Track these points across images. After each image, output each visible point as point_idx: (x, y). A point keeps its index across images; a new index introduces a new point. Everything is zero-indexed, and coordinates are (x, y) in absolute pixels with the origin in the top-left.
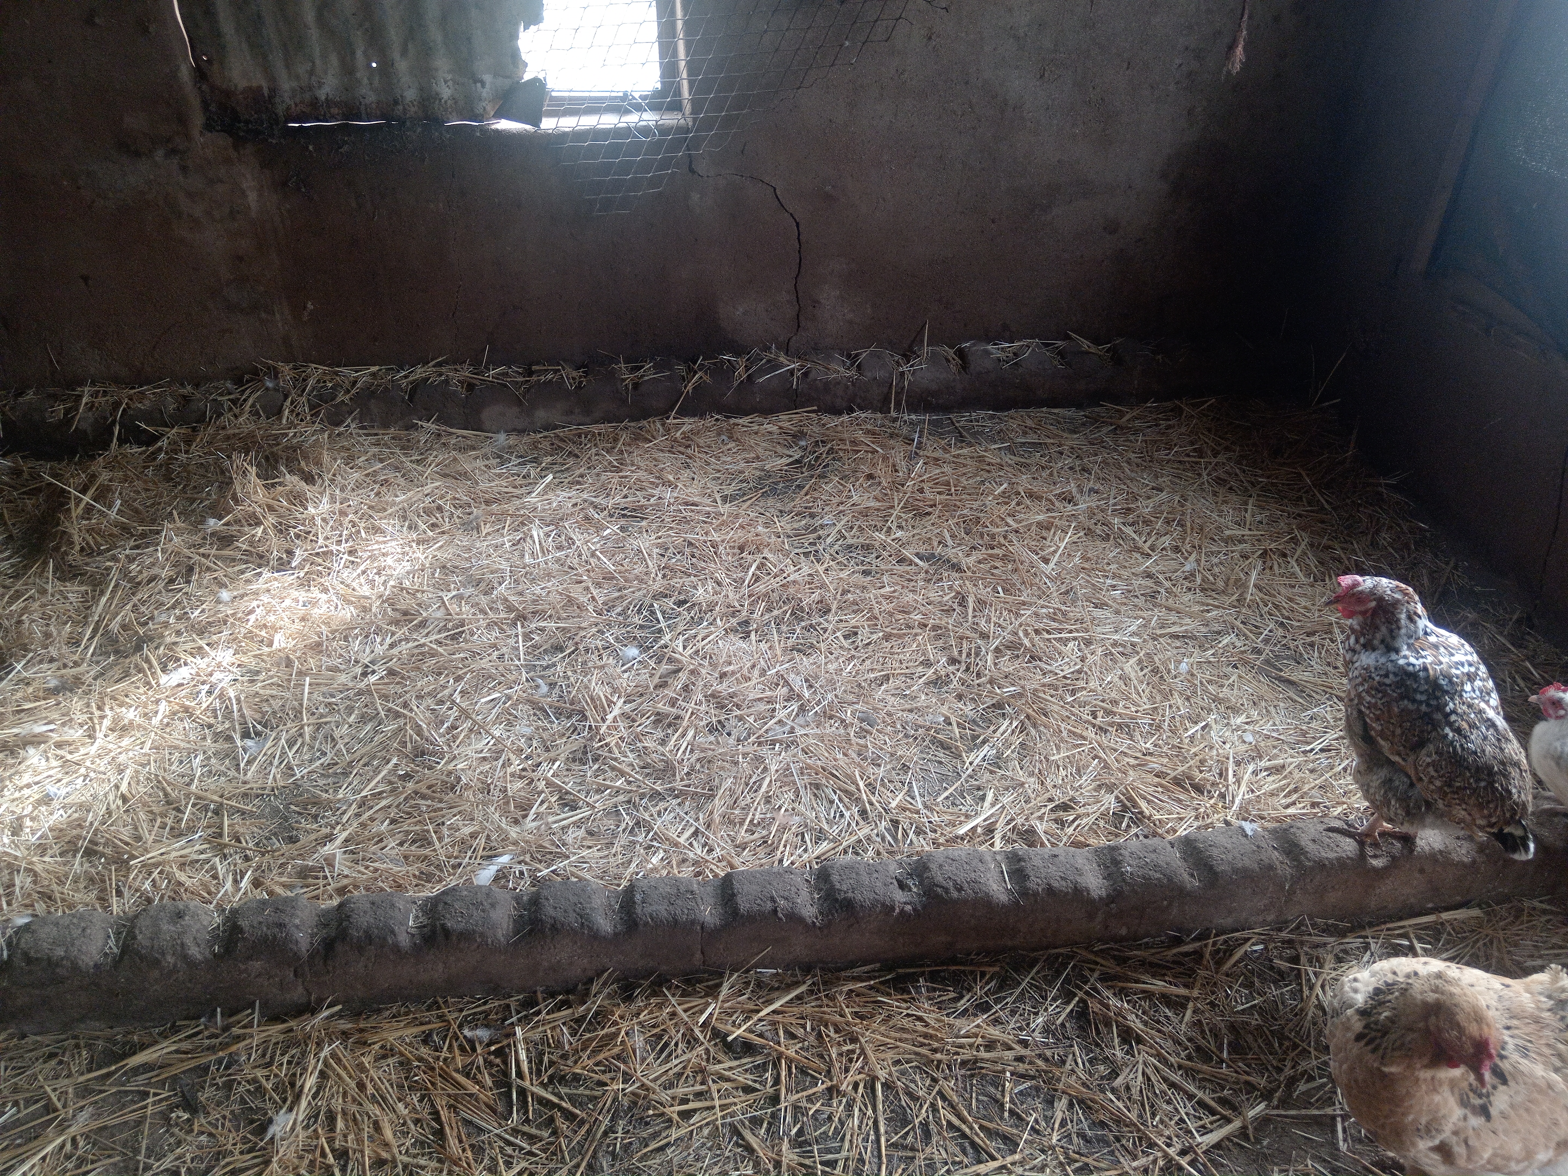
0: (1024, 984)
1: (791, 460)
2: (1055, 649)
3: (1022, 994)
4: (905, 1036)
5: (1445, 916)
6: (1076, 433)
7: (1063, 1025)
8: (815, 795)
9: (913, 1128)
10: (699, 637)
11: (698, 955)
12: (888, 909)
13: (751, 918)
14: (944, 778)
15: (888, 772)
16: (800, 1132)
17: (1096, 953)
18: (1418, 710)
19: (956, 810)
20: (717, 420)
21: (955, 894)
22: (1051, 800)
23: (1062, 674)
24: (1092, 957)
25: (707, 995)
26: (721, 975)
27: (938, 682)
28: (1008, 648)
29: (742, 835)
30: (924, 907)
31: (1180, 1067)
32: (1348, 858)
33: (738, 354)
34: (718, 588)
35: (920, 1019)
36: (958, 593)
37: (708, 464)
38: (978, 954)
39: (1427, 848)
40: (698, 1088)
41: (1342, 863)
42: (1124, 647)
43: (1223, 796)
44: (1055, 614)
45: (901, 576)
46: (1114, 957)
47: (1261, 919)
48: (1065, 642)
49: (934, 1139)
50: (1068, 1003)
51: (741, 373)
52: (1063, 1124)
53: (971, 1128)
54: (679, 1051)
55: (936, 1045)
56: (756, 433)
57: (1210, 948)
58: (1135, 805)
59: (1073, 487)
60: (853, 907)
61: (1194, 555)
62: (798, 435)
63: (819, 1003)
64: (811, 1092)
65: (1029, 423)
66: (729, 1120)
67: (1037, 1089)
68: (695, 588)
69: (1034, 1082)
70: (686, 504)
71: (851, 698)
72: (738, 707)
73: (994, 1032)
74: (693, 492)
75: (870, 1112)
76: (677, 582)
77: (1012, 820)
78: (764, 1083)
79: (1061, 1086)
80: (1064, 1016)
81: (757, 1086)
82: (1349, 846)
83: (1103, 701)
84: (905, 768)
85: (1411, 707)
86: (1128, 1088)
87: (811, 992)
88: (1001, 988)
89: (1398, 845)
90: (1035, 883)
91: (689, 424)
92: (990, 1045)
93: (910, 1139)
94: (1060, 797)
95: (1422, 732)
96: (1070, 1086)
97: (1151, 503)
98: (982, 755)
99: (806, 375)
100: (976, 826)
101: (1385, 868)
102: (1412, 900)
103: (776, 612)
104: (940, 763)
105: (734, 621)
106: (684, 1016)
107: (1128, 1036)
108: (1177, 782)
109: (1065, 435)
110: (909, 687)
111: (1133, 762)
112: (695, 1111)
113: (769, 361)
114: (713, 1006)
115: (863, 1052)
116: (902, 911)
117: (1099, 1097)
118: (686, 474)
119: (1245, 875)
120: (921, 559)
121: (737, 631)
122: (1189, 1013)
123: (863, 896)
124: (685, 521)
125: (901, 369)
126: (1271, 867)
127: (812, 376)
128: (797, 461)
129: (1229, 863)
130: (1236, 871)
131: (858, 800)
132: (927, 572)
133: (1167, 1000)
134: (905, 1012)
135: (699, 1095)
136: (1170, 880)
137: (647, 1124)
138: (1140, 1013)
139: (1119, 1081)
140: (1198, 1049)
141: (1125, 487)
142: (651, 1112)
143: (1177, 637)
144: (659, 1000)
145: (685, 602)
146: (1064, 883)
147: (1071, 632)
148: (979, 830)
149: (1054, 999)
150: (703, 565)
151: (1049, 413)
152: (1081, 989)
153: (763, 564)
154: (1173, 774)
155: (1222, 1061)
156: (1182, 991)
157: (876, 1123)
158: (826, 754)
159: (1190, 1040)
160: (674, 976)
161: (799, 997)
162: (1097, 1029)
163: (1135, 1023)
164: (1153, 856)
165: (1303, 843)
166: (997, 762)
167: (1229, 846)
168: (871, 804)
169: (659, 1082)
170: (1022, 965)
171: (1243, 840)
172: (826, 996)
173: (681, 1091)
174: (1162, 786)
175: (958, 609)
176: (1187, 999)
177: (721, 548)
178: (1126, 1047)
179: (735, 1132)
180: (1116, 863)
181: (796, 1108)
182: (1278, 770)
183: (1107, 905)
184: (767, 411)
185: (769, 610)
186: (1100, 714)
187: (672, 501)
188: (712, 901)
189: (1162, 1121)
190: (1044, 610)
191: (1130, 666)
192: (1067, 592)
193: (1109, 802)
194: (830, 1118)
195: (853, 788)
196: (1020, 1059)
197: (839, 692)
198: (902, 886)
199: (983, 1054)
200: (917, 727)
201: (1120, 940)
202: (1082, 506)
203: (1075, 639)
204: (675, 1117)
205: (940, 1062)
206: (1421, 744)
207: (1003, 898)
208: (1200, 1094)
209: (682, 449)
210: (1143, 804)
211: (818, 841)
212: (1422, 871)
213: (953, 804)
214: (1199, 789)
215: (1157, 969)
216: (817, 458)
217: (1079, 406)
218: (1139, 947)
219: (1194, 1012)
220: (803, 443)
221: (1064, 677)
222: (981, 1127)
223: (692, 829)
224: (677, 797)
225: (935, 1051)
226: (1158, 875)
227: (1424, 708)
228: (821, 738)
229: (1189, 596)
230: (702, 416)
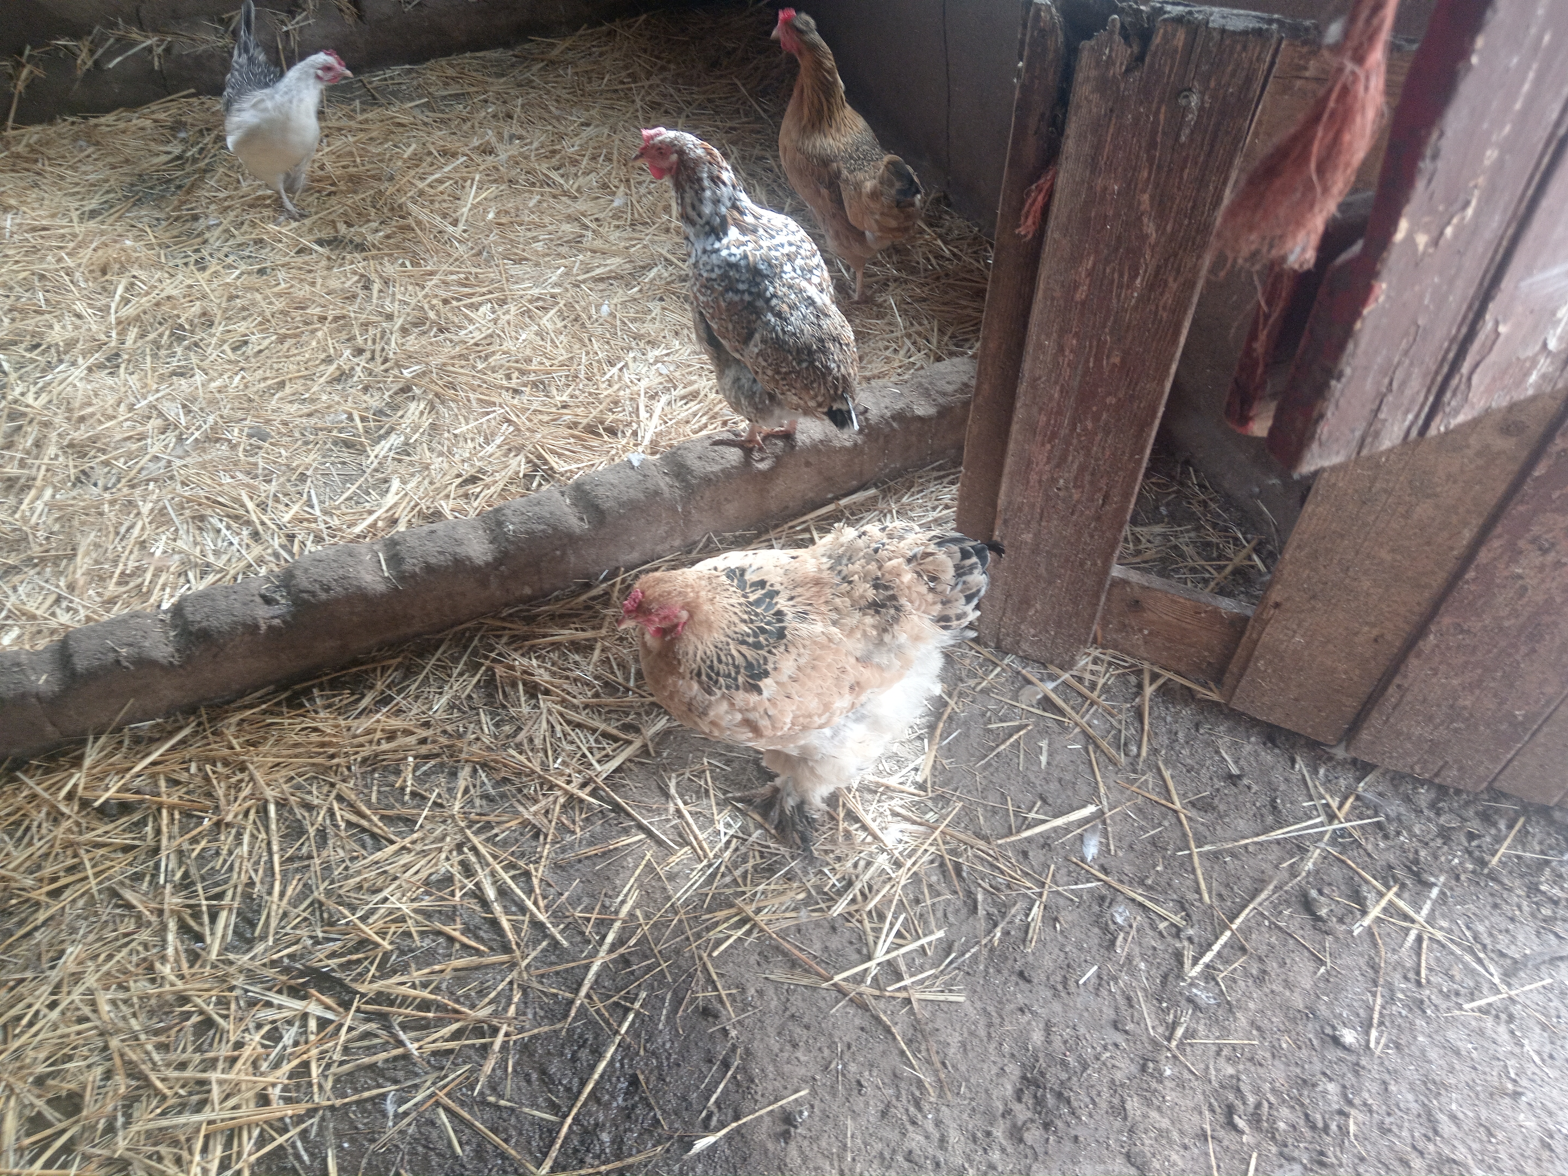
0: (428, 667)
1: (170, 157)
2: (466, 316)
3: (427, 677)
4: (301, 750)
5: (843, 502)
6: (503, 75)
7: (469, 697)
8: (200, 529)
9: (308, 838)
10: (56, 382)
11: (49, 728)
12: (252, 628)
13: (92, 675)
14: (348, 479)
15: (282, 485)
16: (186, 875)
17: (503, 619)
18: (742, 300)
19: (359, 508)
20: (73, 123)
21: (323, 596)
22: (459, 476)
23: (472, 342)
24: (499, 623)
25: (72, 767)
26: (83, 742)
27: (342, 377)
28: (415, 325)
29: (112, 588)
30: (294, 616)
31: (586, 706)
32: (733, 467)
33: (76, 35)
34: (78, 322)
35: (315, 730)
36: (362, 276)
37: (62, 178)
38: (379, 650)
39: (808, 441)
40: (70, 862)
41: (727, 474)
42: (544, 300)
43: (635, 434)
44: (467, 279)
45: (300, 269)
46: (524, 619)
47: (667, 546)
48: (475, 307)
49: (330, 842)
50: (473, 676)
51: (84, 60)
52: (466, 791)
53: (370, 820)
54: (44, 831)
55: (332, 750)
56: (124, 132)
57: (618, 587)
58: (546, 462)
59: (491, 136)
60: (210, 636)
61: (622, 188)
62: (177, 126)
63: (205, 741)
64: (194, 833)
65: (451, 72)
66: (107, 884)
67: (442, 765)
68: (51, 327)
69: (438, 760)
70: (34, 229)
71: (240, 414)
72: (104, 451)
73: (396, 723)
74: (39, 216)
75: (263, 836)
76: (30, 324)
77: (417, 505)
78: (143, 838)
79: (463, 756)
80: (470, 687)
81: (137, 842)
82: (734, 455)
83: (517, 362)
84: (303, 478)
86: (531, 740)
87: (195, 733)
88: (405, 677)
89: (780, 443)
90: (411, 565)
91: (34, 133)
92: (391, 736)
93: (304, 850)
94: (468, 470)
95: (749, 322)
96: (473, 754)
97: (577, 141)
98: (388, 446)
99: (168, 50)
100: (376, 521)
101: (772, 469)
102: (811, 495)
103: (152, 336)
104: (344, 463)
105: (98, 357)
106: (46, 795)
107: (533, 691)
108: (591, 430)
109: (490, 80)
110: (308, 390)
111: (546, 418)
112: (66, 886)
113: (118, 40)
114: (77, 776)
115: (252, 779)
116: (270, 627)
117: (500, 755)
118: (33, 194)
119: (634, 508)
120: (321, 245)
121: (106, 367)
122: (597, 652)
123: (219, 622)
124: (35, 250)
125: (285, 29)
126: (657, 493)
127: (175, 51)
128: (178, 158)
129: (616, 498)
130: (622, 505)
131: (248, 523)
132: (329, 258)
133: (577, 647)
134: (299, 727)
135: (71, 870)
136: (555, 529)
137: (11, 914)
138: (549, 666)
139: (522, 736)
140: (607, 684)
141: (550, 127)
142: (14, 902)
143: (602, 280)
144: (14, 785)
145: (38, 345)
146: (442, 558)
147: (484, 294)
148: (380, 524)
149: (461, 674)
150: (59, 298)
151: (475, 58)
152: (486, 657)
153: (132, 284)
154: (585, 421)
155: (628, 690)
156: (589, 634)
157: (269, 844)
158: (209, 482)
159: (596, 678)
160: (33, 757)
161: (183, 742)
162: (504, 692)
163: (542, 676)
164: (537, 509)
165: (689, 463)
166: (406, 450)
167: (616, 482)
168: (263, 523)
169: (22, 869)
170: (425, 649)
171: (630, 473)
172: (213, 733)
173: (48, 871)
174: (573, 436)
175: (361, 293)
176: (595, 640)
177: (77, 274)
178: (533, 702)
179: (114, 894)
180: (500, 524)
181: (180, 853)
182: (694, 395)
183: (496, 569)
184: (134, 103)
185: (142, 336)
186: (515, 375)
187: (15, 229)
188: (49, 667)
189: (564, 763)
190: (454, 277)
191: (548, 320)
192: (479, 253)
193: (519, 464)
194: (218, 853)
195: (242, 512)
196: (423, 741)
197: (225, 412)
198: (268, 601)
199: (385, 746)
200: (317, 430)
201: (528, 600)
202: (503, 156)
203: (490, 301)
204: (43, 898)
205: (338, 765)
207: (381, 587)
208: (602, 726)
209: (26, 165)
210: (553, 460)
211: (203, 574)
212: (808, 464)
213: (357, 503)
214: (612, 431)
215: (563, 619)
216: (202, 149)
217: (507, 45)
218: (548, 603)
219: (603, 651)
220: (182, 135)
221: (476, 345)
222: (383, 818)
223: (53, 597)
224: (36, 565)
225: (332, 756)
226: (542, 527)
227: (747, 297)
228: (203, 466)
229: (617, 234)
230: (51, 121)
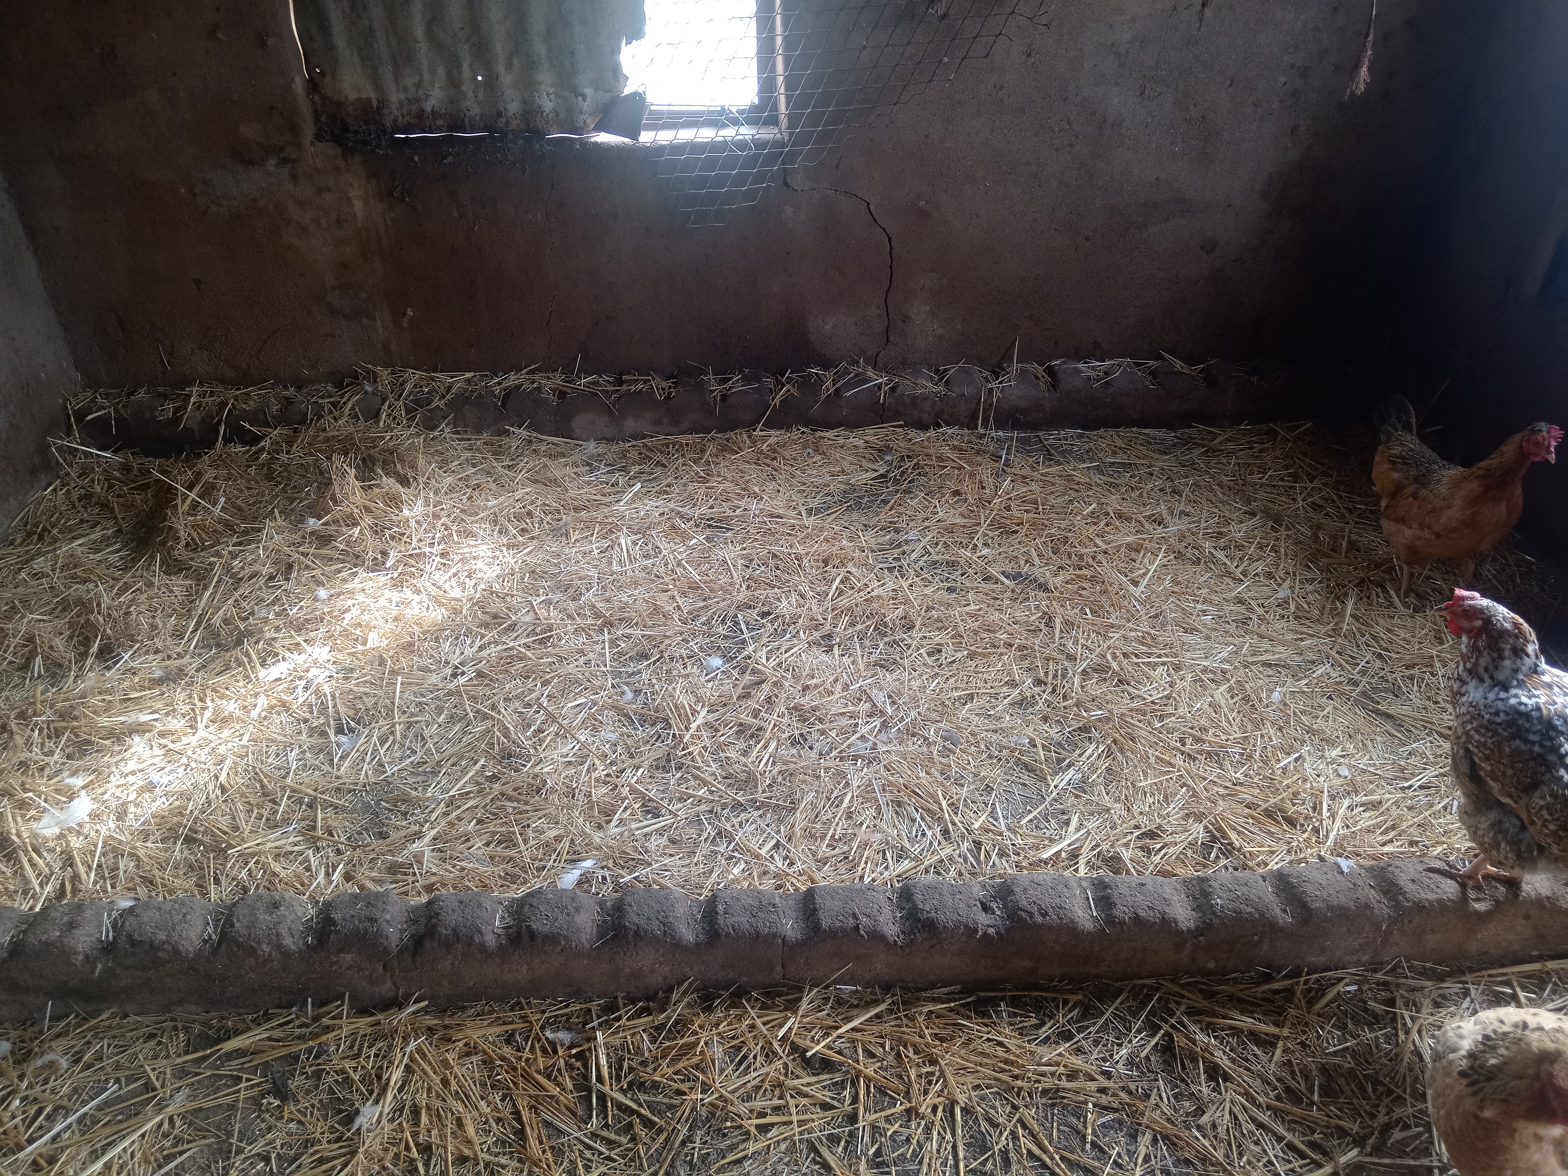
0: (1107, 1015)
1: (876, 474)
2: (1144, 673)
3: (1106, 1023)
4: (986, 1060)
5: (1552, 965)
6: (1166, 454)
7: (1147, 1058)
8: (897, 812)
9: (993, 1155)
10: (783, 650)
11: (779, 969)
12: (971, 931)
13: (833, 934)
14: (1027, 800)
15: (972, 792)
16: (878, 1153)
17: (1182, 986)
18: (1531, 750)
19: (1040, 833)
20: (803, 433)
21: (1039, 919)
22: (1137, 827)
23: (1150, 699)
24: (1177, 989)
25: (786, 1009)
26: (801, 990)
27: (1023, 703)
28: (1095, 670)
29: (824, 849)
30: (1008, 930)
31: (1269, 1108)
32: (1450, 900)
33: (825, 368)
34: (801, 601)
35: (1000, 1044)
36: (1045, 613)
37: (793, 476)
38: (1060, 981)
39: (1533, 894)
40: (776, 1102)
41: (1442, 906)
42: (1215, 673)
43: (1316, 831)
44: (1143, 637)
45: (986, 594)
46: (1201, 991)
47: (1355, 959)
48: (1153, 666)
49: (1014, 1167)
50: (1153, 1035)
51: (828, 387)
52: (1147, 1159)
53: (1052, 1158)
54: (758, 1064)
55: (1017, 1072)
56: (842, 447)
57: (1301, 986)
58: (1225, 836)
59: (1163, 509)
60: (936, 928)
61: (1288, 582)
62: (884, 450)
63: (898, 1022)
64: (889, 1112)
65: (1119, 443)
66: (806, 1136)
67: (1120, 1122)
68: (779, 600)
69: (1117, 1115)
70: (772, 516)
71: (934, 716)
72: (821, 721)
73: (1077, 1062)
74: (778, 505)
75: (949, 1137)
76: (762, 593)
77: (1097, 845)
78: (842, 1101)
79: (1145, 1120)
80: (1148, 1048)
81: (835, 1103)
82: (1449, 888)
83: (1192, 728)
84: (989, 789)
85: (1523, 747)
86: (1214, 1126)
87: (890, 1011)
88: (1083, 1017)
89: (1502, 889)
90: (1121, 912)
91: (775, 436)
92: (1072, 1075)
93: (989, 1166)
94: (1147, 824)
95: (1536, 773)
96: (1155, 1121)
97: (1243, 527)
98: (1067, 779)
99: (893, 389)
100: (1060, 851)
101: (1489, 913)
102: (1516, 947)
103: (859, 627)
104: (1025, 785)
105: (817, 635)
106: (764, 1029)
107: (1214, 1073)
108: (1269, 814)
109: (1156, 456)
110: (994, 708)
111: (1222, 791)
112: (772, 1125)
113: (856, 375)
114: (792, 1020)
115: (942, 1074)
116: (985, 934)
117: (1185, 1134)
118: (771, 486)
119: (1341, 914)
120: (1007, 577)
121: (820, 644)
122: (1278, 1052)
123: (946, 917)
124: (770, 532)
125: (990, 386)
126: (1367, 906)
127: (899, 390)
128: (882, 476)
129: (1324, 900)
130: (1331, 908)
131: (940, 820)
132: (1013, 591)
133: (1255, 1037)
134: (986, 1036)
135: (777, 1109)
136: (1262, 915)
137: (725, 1135)
138: (1227, 1050)
139: (1205, 1119)
140: (1288, 1090)
141: (1216, 511)
142: (729, 1124)
143: (1270, 665)
144: (738, 1012)
145: (769, 614)
146: (1151, 913)
147: (1160, 656)
148: (1063, 854)
149: (1139, 1031)
150: (787, 577)
151: (1139, 433)
152: (1166, 1022)
153: (847, 579)
154: (1264, 806)
155: (1313, 1103)
156: (1272, 1029)
157: (955, 1147)
158: (909, 772)
159: (1279, 1080)
160: (754, 988)
161: (878, 1016)
162: (1183, 1064)
163: (1222, 1059)
164: (1245, 889)
165: (1402, 883)
166: (1082, 787)
167: (1324, 883)
168: (954, 824)
169: (737, 1094)
170: (1106, 995)
171: (1339, 877)
172: (906, 1016)
173: (758, 1104)
174: (1253, 818)
175: (1045, 630)
176: (1277, 1038)
177: (805, 561)
178: (1213, 1084)
179: (813, 1149)
180: (1206, 895)
181: (874, 1128)
182: (1374, 806)
183: (1195, 937)
184: (853, 425)
185: (852, 624)
186: (1189, 741)
187: (757, 512)
188: (794, 915)
189: (1249, 1162)
190: (1133, 634)
191: (1220, 693)
192: (1156, 616)
193: (1198, 831)
194: (908, 1140)
195: (935, 807)
196: (1103, 1091)
197: (922, 710)
198: (985, 908)
199: (1065, 1084)
200: (1001, 748)
201: (1208, 973)
202: (1173, 529)
203: (1164, 664)
204: (753, 1130)
205: (1020, 1089)
206: (1534, 786)
207: (1089, 925)
208: (1289, 1137)
209: (768, 461)
210: (1233, 836)
211: (899, 858)
212: (1527, 917)
213: (1037, 827)
214: (1291, 822)
215: (1246, 1006)
216: (903, 473)
217: (1170, 427)
218: (1227, 982)
219: (1284, 1051)
220: (888, 458)
221: (1153, 702)
222: (1062, 1158)
223: (774, 842)
224: (758, 808)
225: (1016, 1077)
226: (1249, 910)
227: (1537, 748)
228: (904, 756)
229: (1283, 623)
230: (789, 428)
